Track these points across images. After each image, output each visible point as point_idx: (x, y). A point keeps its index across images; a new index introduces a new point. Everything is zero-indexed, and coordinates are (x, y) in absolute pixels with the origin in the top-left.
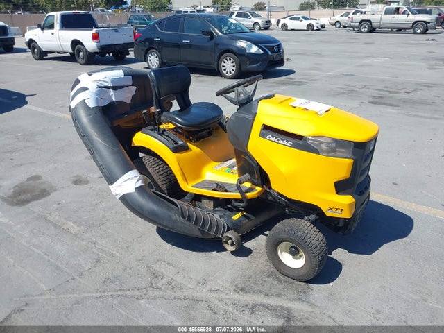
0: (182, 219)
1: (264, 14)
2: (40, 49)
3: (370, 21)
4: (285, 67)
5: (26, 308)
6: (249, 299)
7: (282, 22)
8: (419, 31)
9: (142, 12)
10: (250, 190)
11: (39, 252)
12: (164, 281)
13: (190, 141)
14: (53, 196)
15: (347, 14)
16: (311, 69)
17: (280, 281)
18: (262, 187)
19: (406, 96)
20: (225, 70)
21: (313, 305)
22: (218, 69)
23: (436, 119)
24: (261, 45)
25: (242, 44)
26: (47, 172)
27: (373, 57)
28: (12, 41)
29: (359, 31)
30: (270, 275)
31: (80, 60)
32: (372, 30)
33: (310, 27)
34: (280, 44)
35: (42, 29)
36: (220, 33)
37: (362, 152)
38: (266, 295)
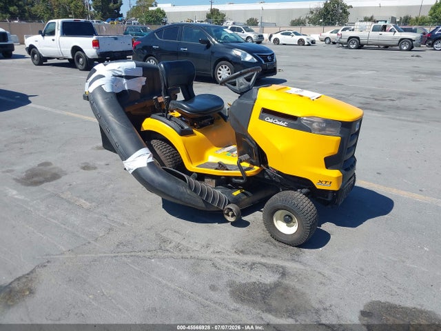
0: (189, 191)
1: (256, 29)
2: (40, 55)
3: (358, 38)
4: (277, 76)
5: (48, 264)
6: (249, 259)
7: (274, 36)
8: (405, 48)
9: (138, 24)
10: (249, 169)
11: (56, 222)
12: (172, 245)
13: (195, 127)
14: (64, 179)
15: (336, 31)
16: (301, 79)
17: (275, 246)
18: (260, 166)
19: (390, 103)
20: (220, 77)
21: (305, 265)
22: (214, 76)
23: (419, 122)
24: (255, 54)
25: (237, 52)
26: (56, 159)
27: (361, 70)
28: (11, 47)
29: (348, 47)
30: (267, 241)
31: (79, 66)
32: (360, 46)
33: (301, 42)
34: (273, 54)
35: (43, 36)
36: (216, 42)
37: (349, 131)
38: (263, 256)
